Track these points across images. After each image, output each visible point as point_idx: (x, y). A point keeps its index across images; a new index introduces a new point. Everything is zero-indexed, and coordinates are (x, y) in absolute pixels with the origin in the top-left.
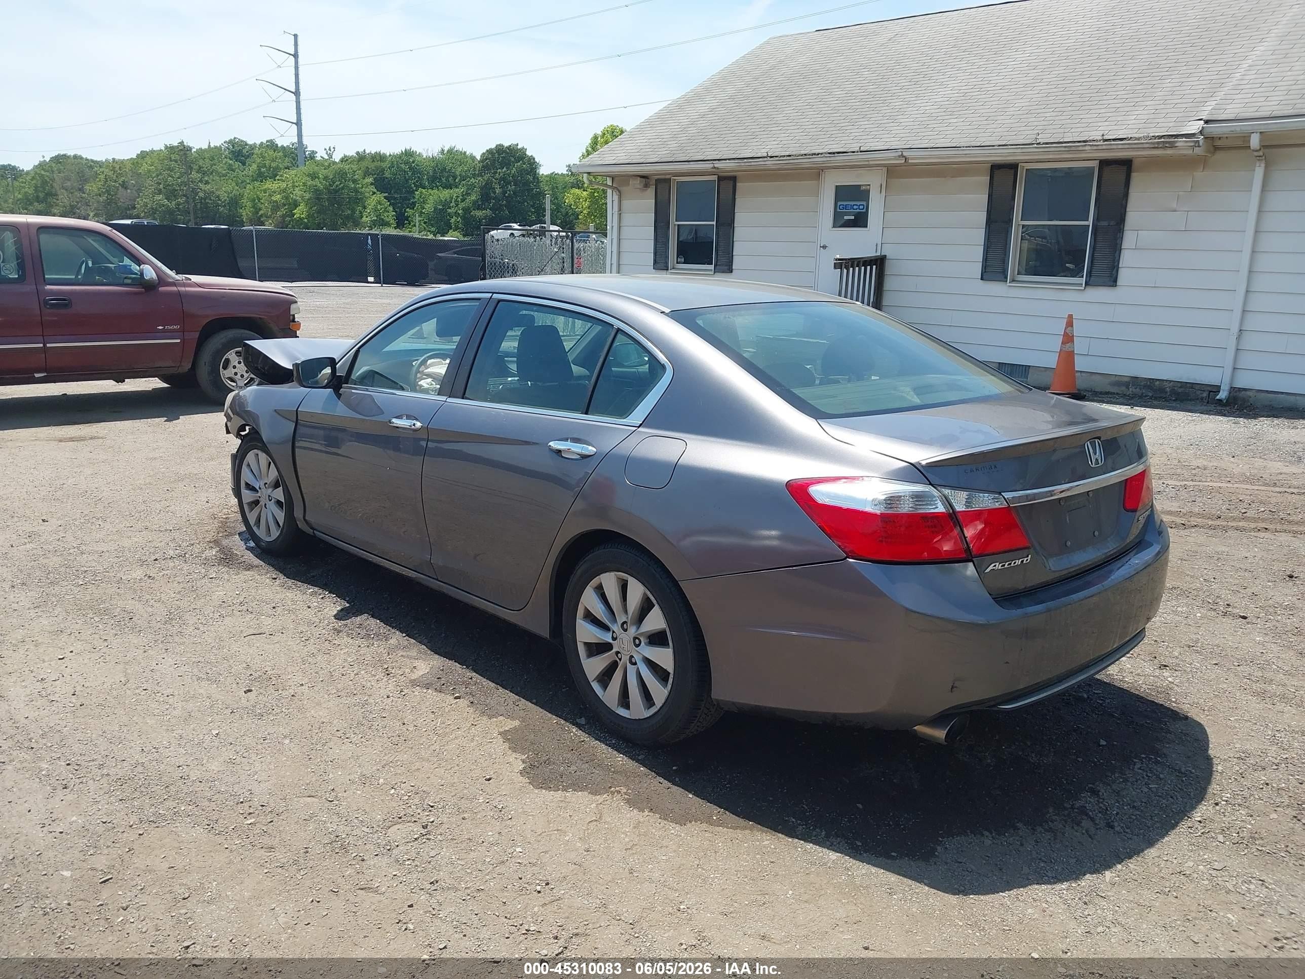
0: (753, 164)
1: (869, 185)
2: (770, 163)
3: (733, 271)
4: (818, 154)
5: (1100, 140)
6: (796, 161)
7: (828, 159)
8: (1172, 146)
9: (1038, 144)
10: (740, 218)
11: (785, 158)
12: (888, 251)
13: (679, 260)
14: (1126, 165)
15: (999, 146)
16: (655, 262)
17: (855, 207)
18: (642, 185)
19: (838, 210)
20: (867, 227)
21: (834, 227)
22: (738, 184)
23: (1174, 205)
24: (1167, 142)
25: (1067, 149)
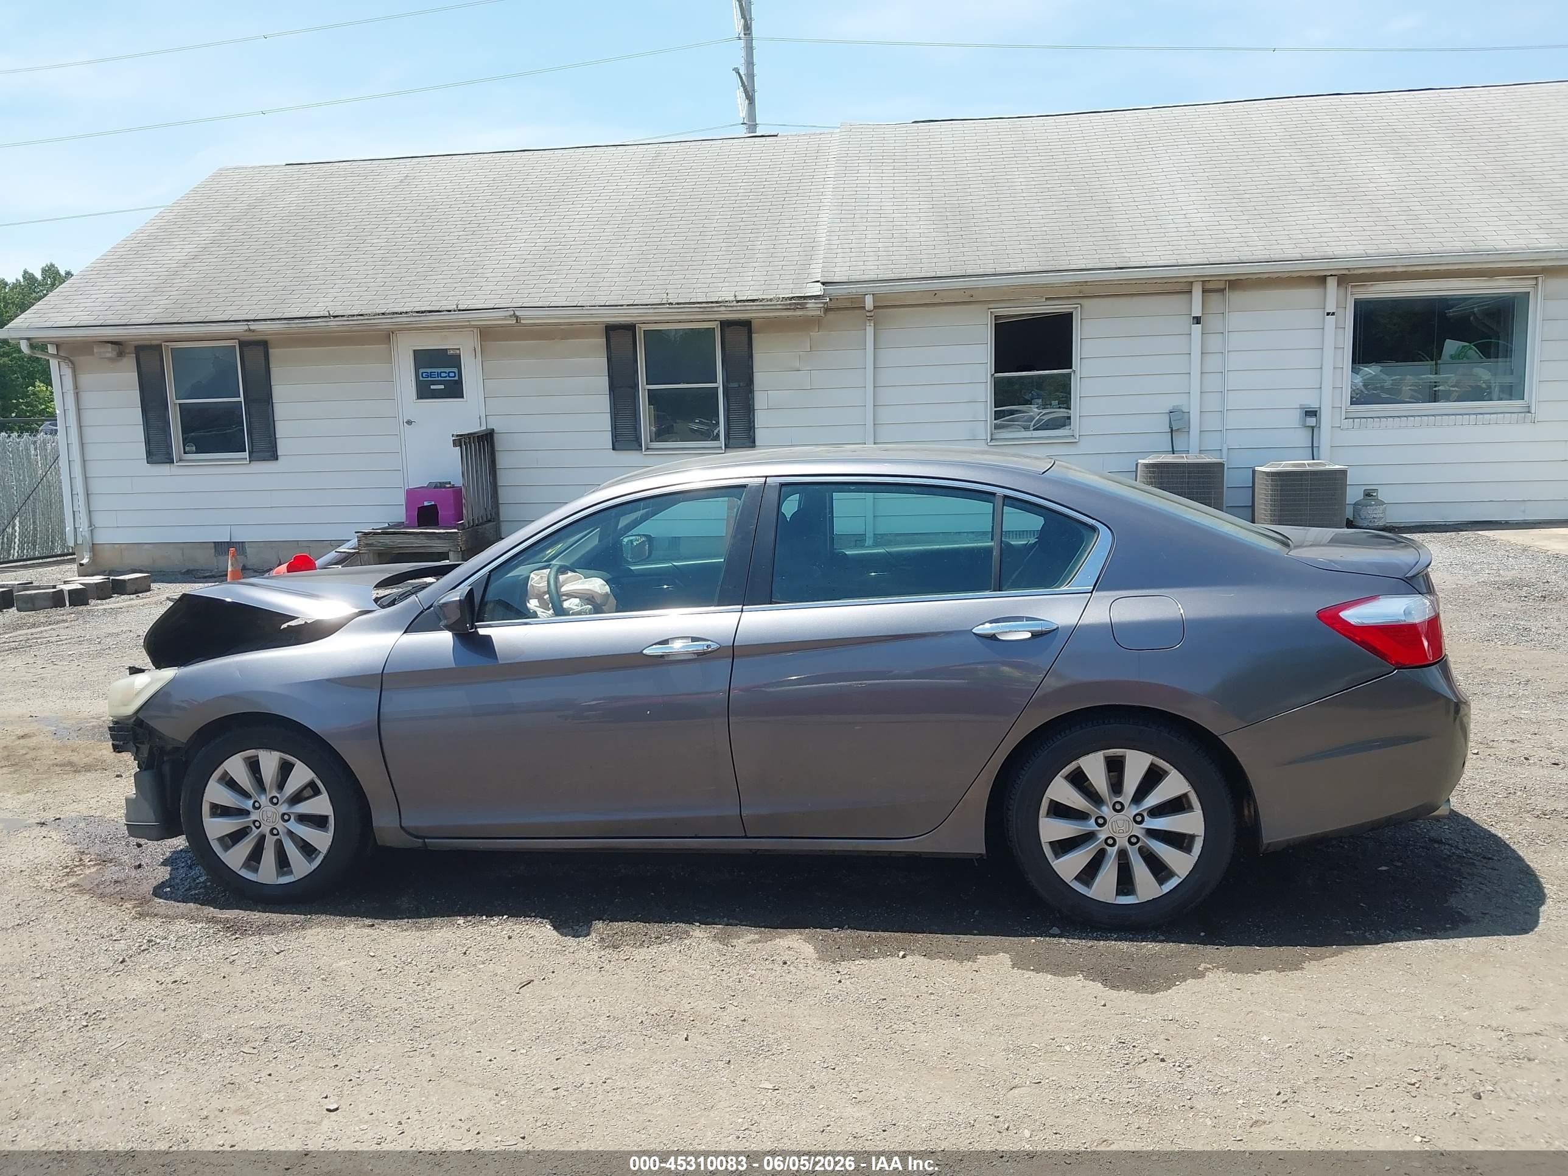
0: (309, 325)
1: (459, 349)
2: (335, 323)
3: (279, 458)
4: (401, 313)
5: (733, 301)
6: (372, 321)
7: (418, 319)
8: (803, 307)
9: (669, 304)
10: (281, 392)
11: (355, 318)
12: (494, 424)
13: (187, 449)
14: (746, 326)
15: (628, 305)
16: (149, 454)
17: (443, 375)
18: (115, 353)
19: (421, 379)
20: (463, 397)
21: (418, 398)
22: (271, 351)
23: (797, 365)
24: (798, 304)
25: (702, 310)
